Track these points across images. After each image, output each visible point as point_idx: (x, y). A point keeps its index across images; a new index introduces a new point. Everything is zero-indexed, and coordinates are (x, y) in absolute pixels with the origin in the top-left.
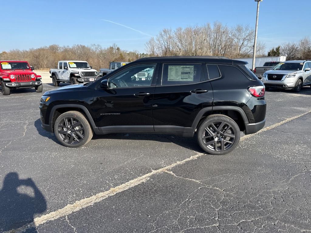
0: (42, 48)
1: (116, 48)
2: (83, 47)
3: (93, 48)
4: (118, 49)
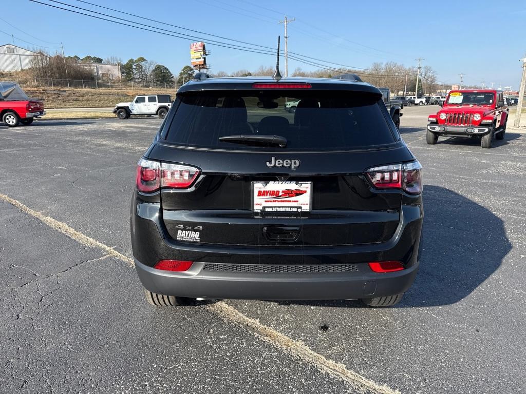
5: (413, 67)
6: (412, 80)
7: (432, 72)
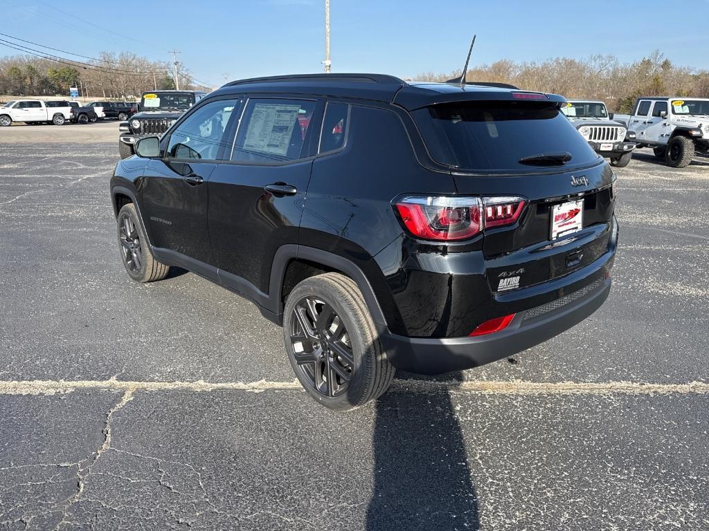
0: (478, 69)
1: (661, 62)
2: (571, 64)
3: (595, 66)
4: (666, 65)
5: (160, 62)
6: (162, 80)
7: (185, 69)
